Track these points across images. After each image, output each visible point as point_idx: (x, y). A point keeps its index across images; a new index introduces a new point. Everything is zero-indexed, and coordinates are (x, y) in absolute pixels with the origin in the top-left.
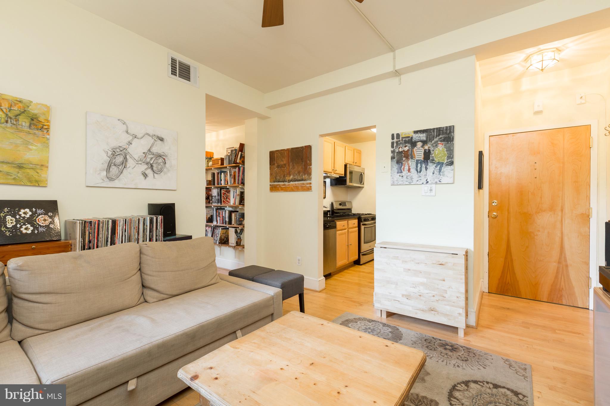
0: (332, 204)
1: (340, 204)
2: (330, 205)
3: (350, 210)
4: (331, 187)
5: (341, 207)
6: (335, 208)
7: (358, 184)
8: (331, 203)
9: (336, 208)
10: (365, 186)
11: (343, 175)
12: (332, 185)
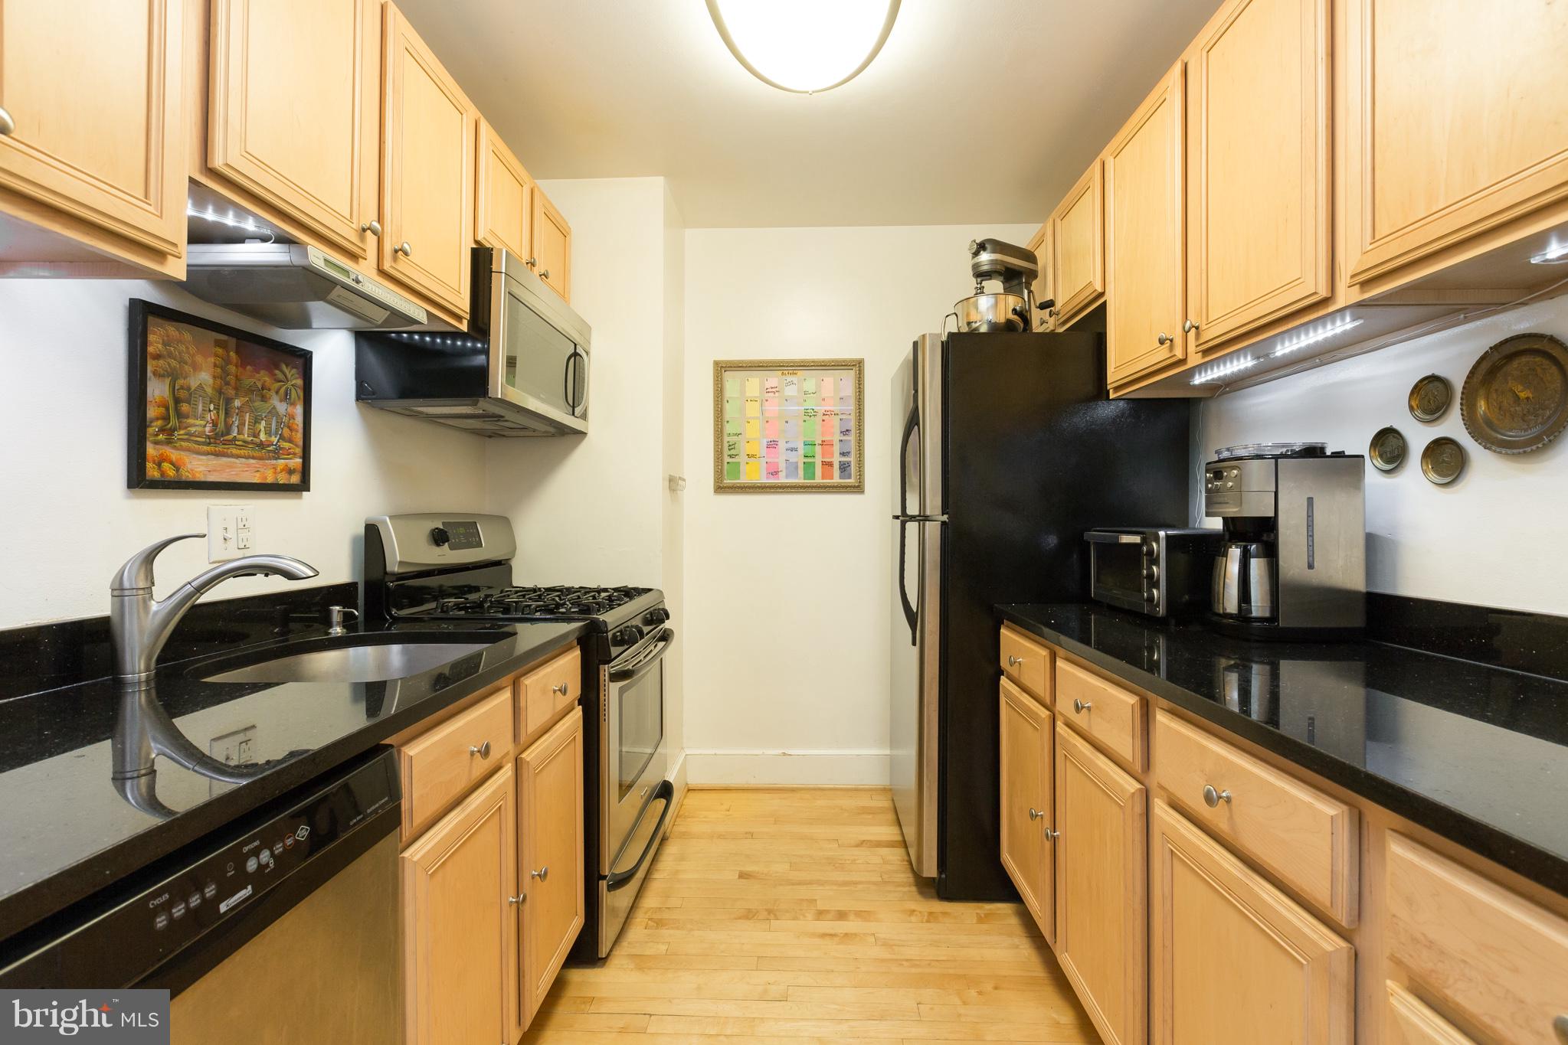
0: (372, 538)
1: (439, 537)
2: (355, 540)
3: (501, 566)
4: (360, 403)
5: (445, 556)
6: (393, 567)
7: (557, 407)
8: (362, 531)
9: (401, 563)
10: (595, 426)
11: (459, 318)
12: (366, 393)
